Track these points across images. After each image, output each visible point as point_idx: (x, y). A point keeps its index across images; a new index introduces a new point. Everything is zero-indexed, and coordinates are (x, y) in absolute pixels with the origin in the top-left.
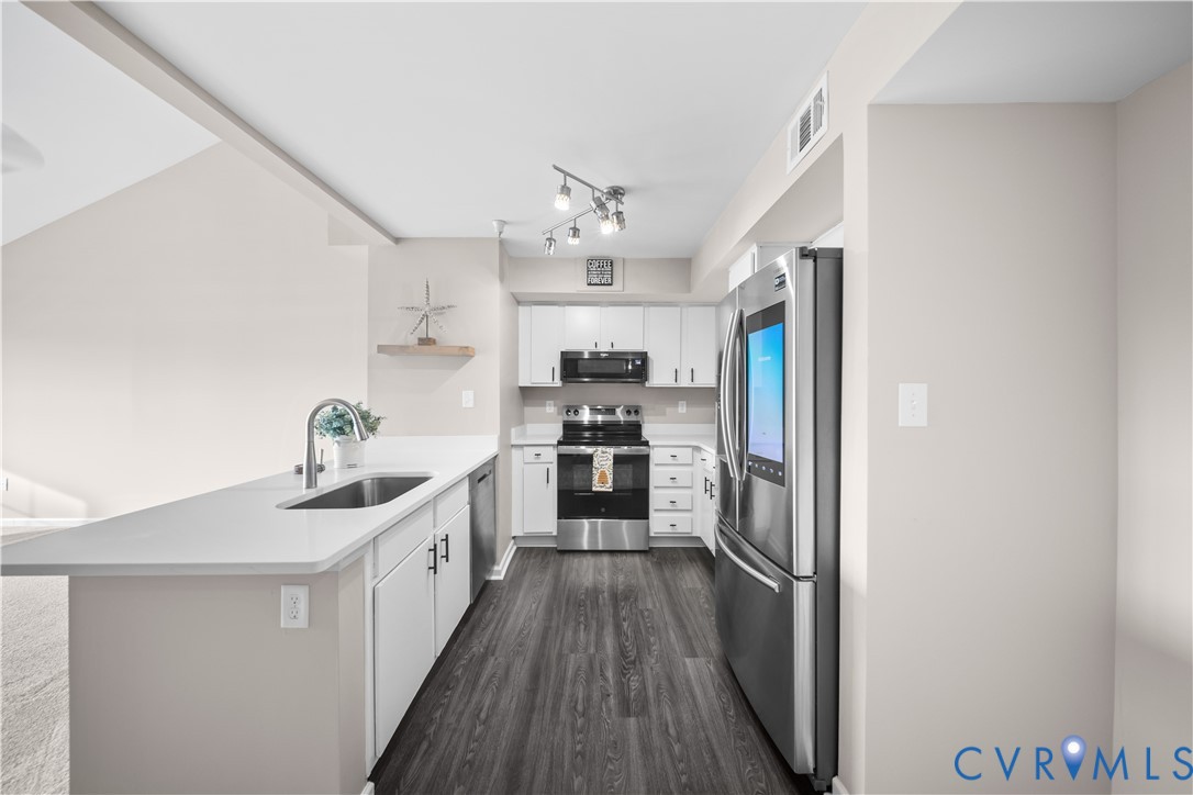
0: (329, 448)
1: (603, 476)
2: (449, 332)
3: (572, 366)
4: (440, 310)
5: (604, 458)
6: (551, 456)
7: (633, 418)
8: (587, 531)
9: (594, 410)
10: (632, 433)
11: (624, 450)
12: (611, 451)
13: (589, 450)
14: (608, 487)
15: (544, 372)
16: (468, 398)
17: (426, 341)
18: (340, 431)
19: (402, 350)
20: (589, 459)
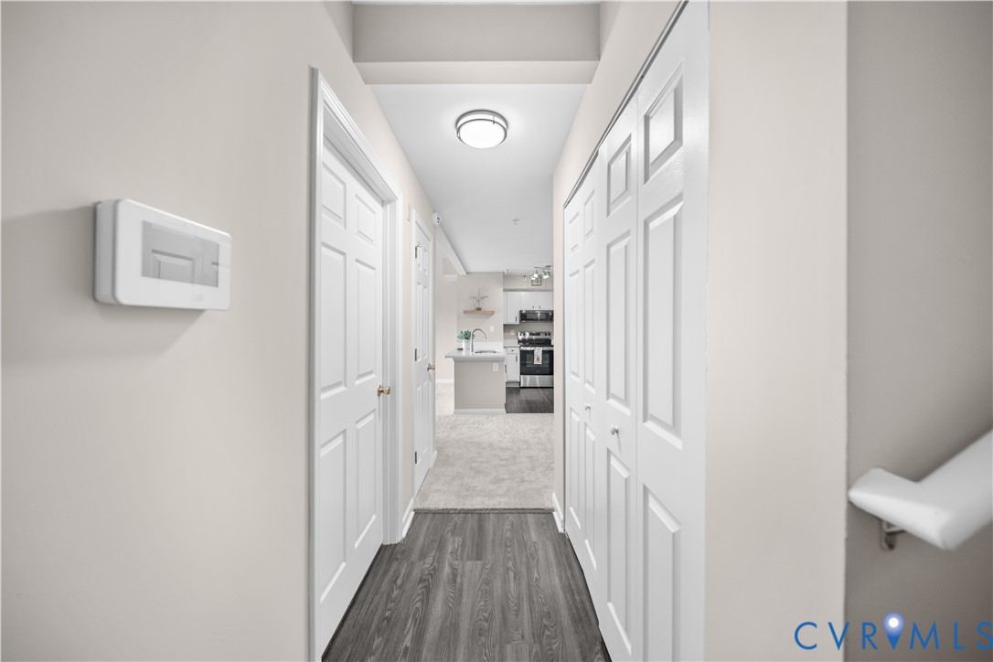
0: (463, 344)
1: (538, 358)
2: (486, 306)
3: (524, 317)
4: (482, 298)
5: (538, 351)
6: (517, 351)
7: (547, 337)
8: (528, 380)
9: (531, 334)
10: (548, 342)
11: (546, 348)
12: (541, 349)
13: (532, 349)
14: (540, 363)
15: (513, 319)
16: (492, 329)
17: (479, 309)
18: (467, 338)
19: (472, 312)
20: (533, 351)
